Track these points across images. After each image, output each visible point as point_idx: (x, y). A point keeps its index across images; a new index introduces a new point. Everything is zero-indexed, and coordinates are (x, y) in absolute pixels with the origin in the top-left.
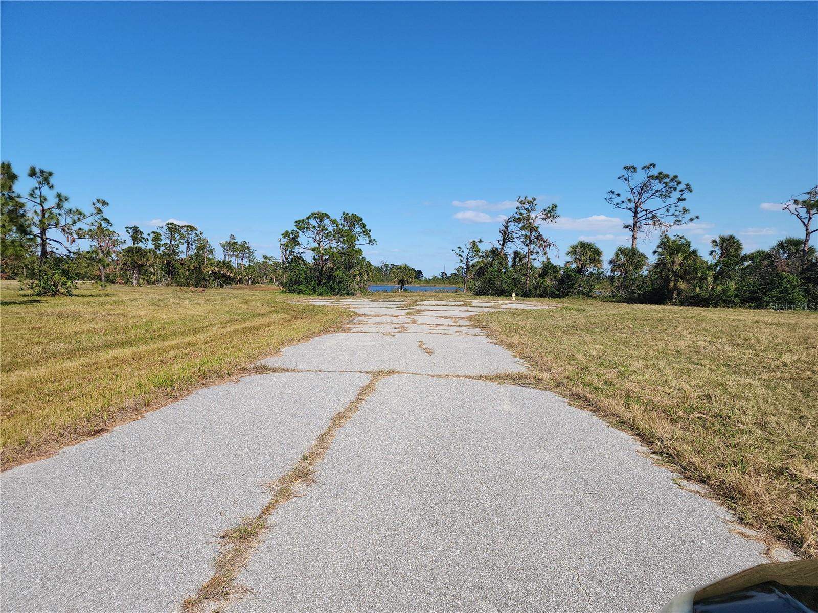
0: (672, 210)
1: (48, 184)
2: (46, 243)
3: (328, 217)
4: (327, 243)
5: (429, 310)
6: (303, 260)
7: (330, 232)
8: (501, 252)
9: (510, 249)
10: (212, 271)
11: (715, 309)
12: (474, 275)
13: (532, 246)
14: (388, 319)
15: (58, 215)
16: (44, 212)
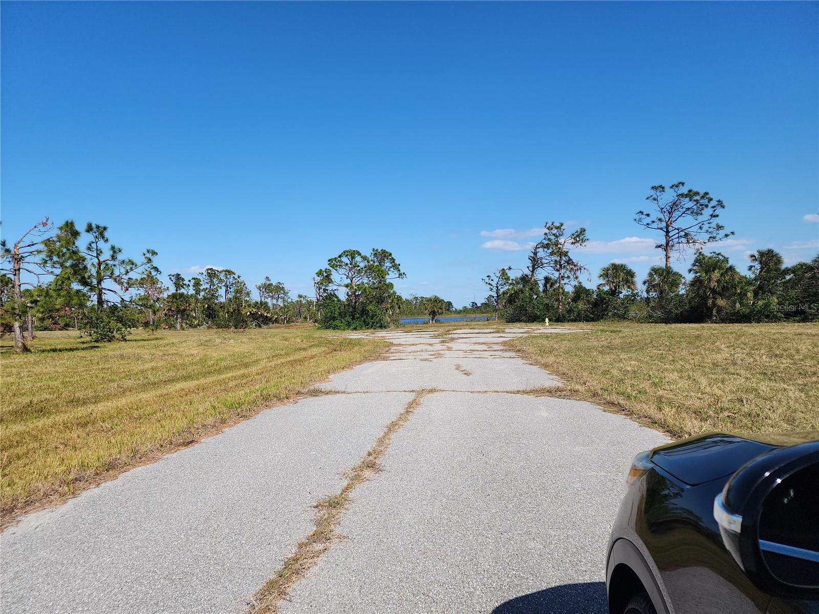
0: (705, 227)
1: (103, 237)
2: (102, 293)
3: (359, 254)
4: (359, 278)
5: (463, 338)
6: (337, 297)
7: (362, 268)
8: (531, 278)
9: (540, 275)
10: (250, 312)
11: (757, 324)
12: (505, 303)
13: (563, 271)
14: (424, 347)
15: (113, 267)
16: (100, 264)
